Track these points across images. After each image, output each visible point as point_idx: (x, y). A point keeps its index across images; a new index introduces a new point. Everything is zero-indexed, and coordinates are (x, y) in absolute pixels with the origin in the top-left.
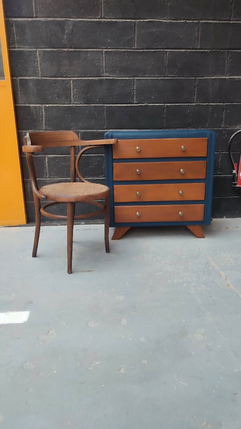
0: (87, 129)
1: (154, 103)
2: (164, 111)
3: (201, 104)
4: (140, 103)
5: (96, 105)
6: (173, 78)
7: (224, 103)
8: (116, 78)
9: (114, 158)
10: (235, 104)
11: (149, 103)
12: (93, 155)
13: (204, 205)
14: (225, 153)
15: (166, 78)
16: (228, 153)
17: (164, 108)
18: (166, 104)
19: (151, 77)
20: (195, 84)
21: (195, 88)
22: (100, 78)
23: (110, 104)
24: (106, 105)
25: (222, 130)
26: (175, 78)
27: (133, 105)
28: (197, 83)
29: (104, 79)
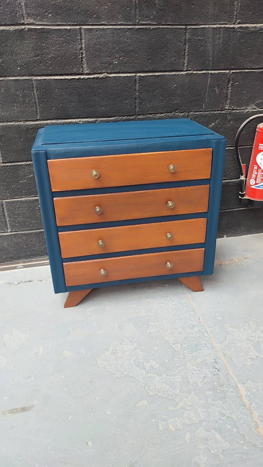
0: (8, 122)
1: (119, 73)
2: (135, 85)
3: (195, 72)
4: (96, 74)
5: (17, 78)
6: (148, 27)
7: (230, 69)
8: (48, 27)
9: (53, 191)
10: (247, 71)
11: (110, 73)
12: (23, 163)
13: (204, 249)
14: (229, 149)
15: (137, 27)
16: (234, 148)
17: (135, 80)
18: (138, 74)
19: (111, 25)
20: (185, 38)
21: (185, 44)
22: (17, 27)
23: (41, 75)
24: (35, 78)
25: (226, 114)
26: (152, 27)
27: (82, 77)
28: (188, 36)
29: (26, 29)
